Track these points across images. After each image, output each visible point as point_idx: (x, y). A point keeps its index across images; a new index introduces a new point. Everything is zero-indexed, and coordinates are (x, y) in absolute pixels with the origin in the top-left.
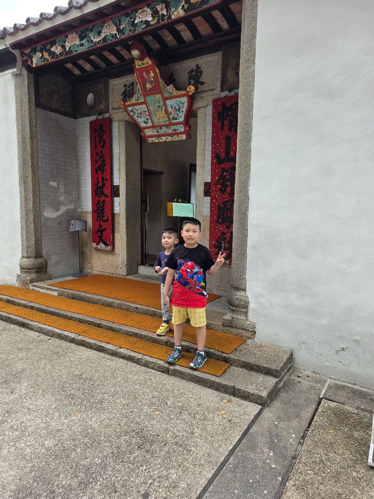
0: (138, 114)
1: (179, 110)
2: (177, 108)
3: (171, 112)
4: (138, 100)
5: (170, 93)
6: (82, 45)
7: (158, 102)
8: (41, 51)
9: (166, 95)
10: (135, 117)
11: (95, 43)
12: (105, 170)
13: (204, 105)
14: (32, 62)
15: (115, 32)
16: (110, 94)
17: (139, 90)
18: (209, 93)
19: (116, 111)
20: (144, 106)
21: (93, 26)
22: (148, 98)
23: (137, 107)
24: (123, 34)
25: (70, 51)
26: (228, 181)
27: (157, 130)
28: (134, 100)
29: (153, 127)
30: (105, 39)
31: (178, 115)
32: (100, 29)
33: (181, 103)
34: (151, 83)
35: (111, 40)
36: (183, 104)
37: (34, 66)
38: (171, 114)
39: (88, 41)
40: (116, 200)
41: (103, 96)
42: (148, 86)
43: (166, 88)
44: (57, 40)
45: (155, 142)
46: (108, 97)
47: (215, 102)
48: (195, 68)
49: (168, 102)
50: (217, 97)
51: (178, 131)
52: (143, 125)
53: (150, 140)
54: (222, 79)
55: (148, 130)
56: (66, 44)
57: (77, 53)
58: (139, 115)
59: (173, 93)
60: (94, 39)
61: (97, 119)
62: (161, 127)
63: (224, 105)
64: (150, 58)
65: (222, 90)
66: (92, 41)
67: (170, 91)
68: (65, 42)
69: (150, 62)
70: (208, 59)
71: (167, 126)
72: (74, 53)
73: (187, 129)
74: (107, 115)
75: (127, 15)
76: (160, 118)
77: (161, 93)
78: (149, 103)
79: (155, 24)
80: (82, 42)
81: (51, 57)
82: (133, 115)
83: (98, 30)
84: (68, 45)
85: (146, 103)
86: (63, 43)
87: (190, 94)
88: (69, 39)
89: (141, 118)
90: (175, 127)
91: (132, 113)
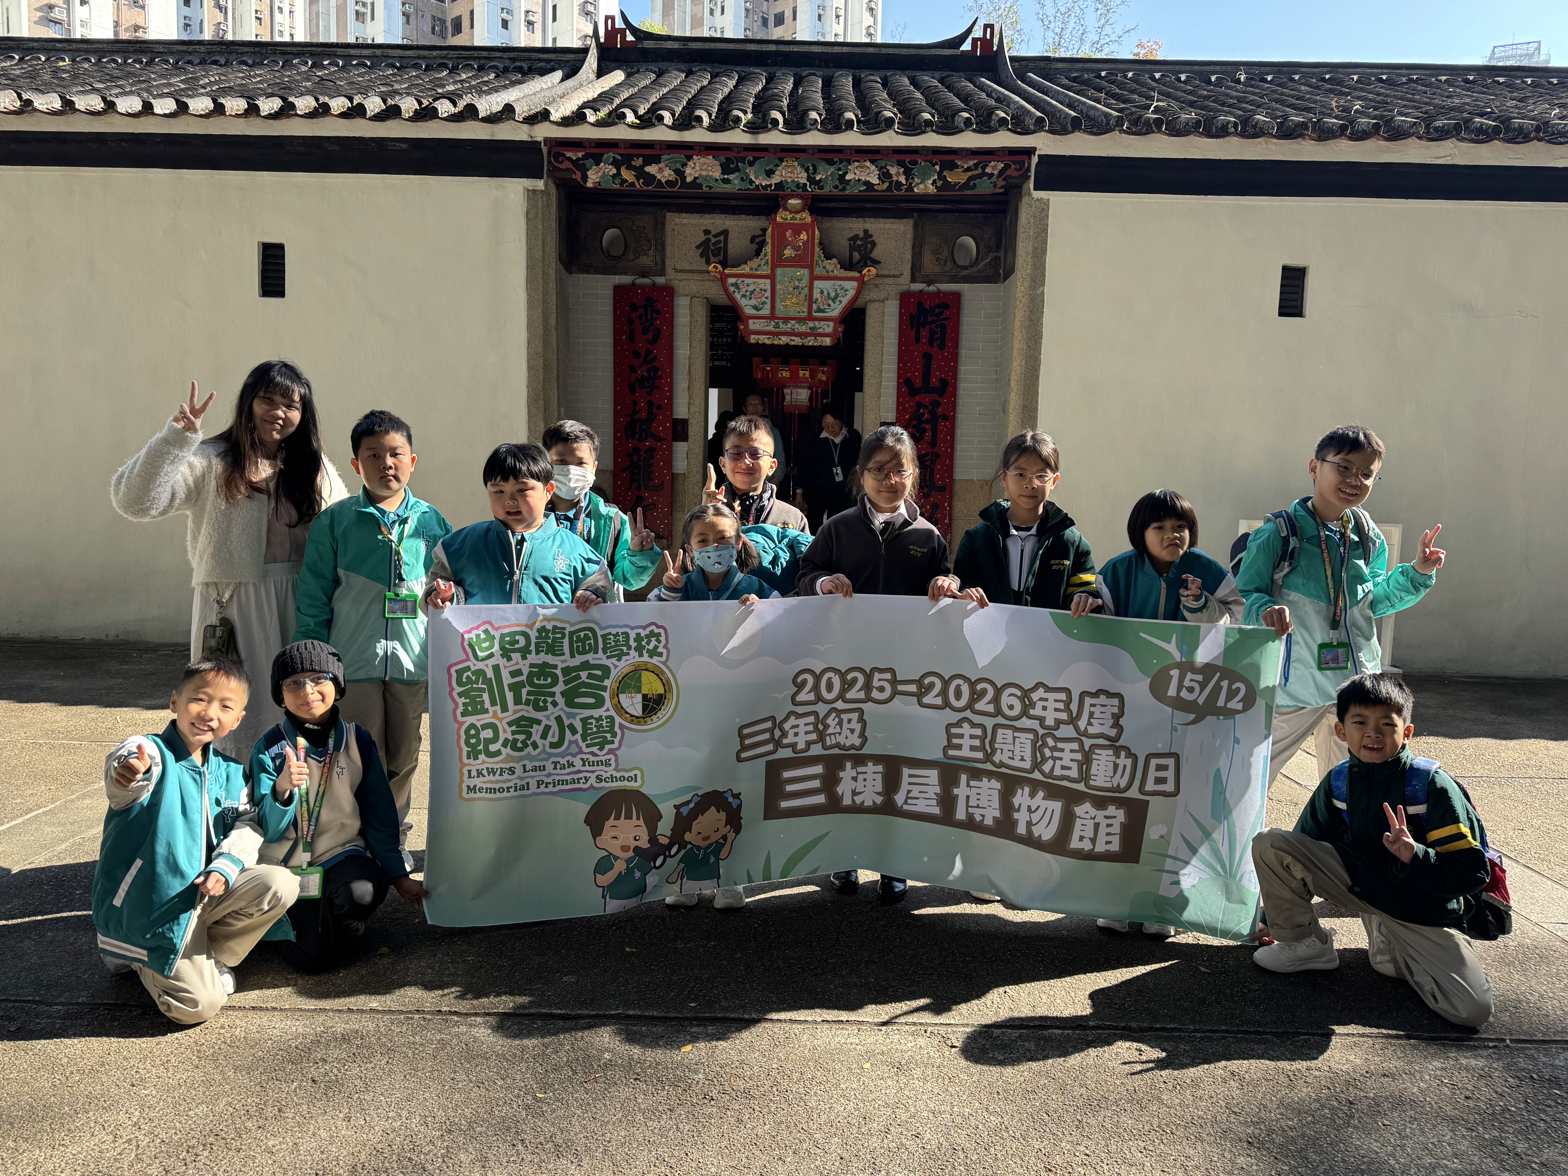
0: (747, 291)
1: (834, 300)
2: (833, 295)
3: (817, 299)
4: (756, 270)
5: (827, 271)
6: (727, 181)
7: (798, 280)
8: (616, 164)
9: (818, 271)
10: (737, 296)
11: (757, 186)
12: (658, 388)
13: (882, 297)
14: (585, 178)
15: (804, 181)
16: (668, 241)
17: (765, 255)
18: (891, 281)
19: (684, 276)
20: (768, 281)
21: (756, 159)
22: (779, 271)
23: (747, 281)
24: (821, 188)
25: (695, 183)
26: (927, 422)
27: (778, 323)
28: (748, 269)
29: (772, 317)
30: (780, 186)
31: (829, 305)
32: (771, 167)
33: (842, 288)
34: (796, 248)
35: (792, 191)
36: (846, 290)
37: (589, 184)
38: (815, 303)
39: (742, 179)
40: (680, 448)
41: (649, 241)
42: (788, 252)
43: (822, 261)
44: (664, 157)
45: (764, 344)
46: (663, 245)
47: (905, 298)
48: (861, 234)
49: (817, 283)
50: (905, 288)
51: (821, 330)
52: (749, 311)
53: (753, 339)
54: (913, 262)
55: (756, 321)
56: (688, 171)
57: (713, 190)
58: (748, 293)
59: (833, 271)
60: (756, 178)
61: (633, 284)
62: (786, 320)
63: (920, 304)
64: (812, 213)
65: (914, 280)
66: (751, 182)
67: (830, 268)
68: (684, 165)
69: (809, 219)
70: (887, 226)
71: (799, 320)
72: (705, 189)
73: (840, 329)
74: (660, 280)
75: (831, 163)
76: (791, 305)
77: (811, 268)
78: (778, 278)
79: (882, 191)
80: (726, 177)
81: (642, 181)
82: (734, 292)
83: (767, 169)
84: (690, 173)
85: (772, 277)
86: (678, 166)
87: (866, 279)
88: (695, 164)
89: (750, 298)
90: (817, 323)
91: (732, 289)
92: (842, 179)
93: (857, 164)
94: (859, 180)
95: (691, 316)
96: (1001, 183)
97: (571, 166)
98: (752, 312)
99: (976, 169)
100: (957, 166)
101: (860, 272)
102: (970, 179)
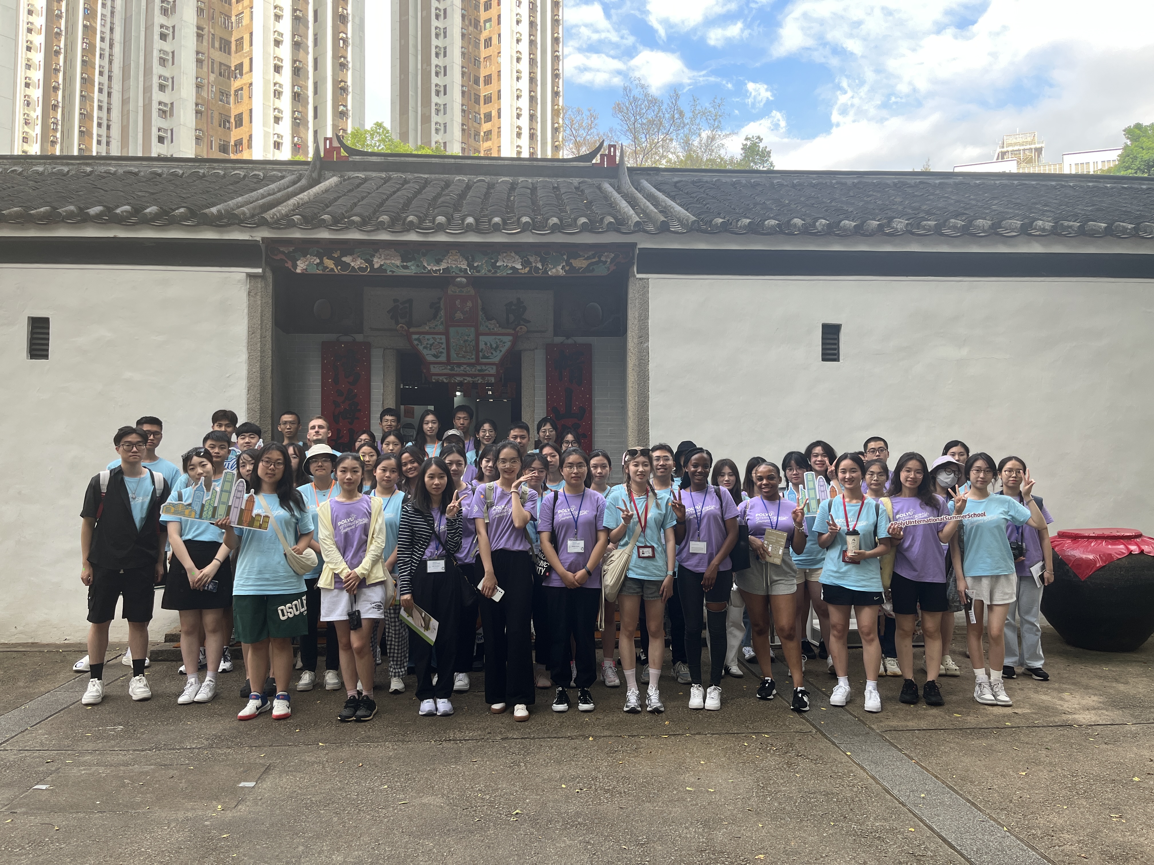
0: (427, 344)
1: (495, 350)
2: (494, 346)
3: (482, 350)
4: (434, 329)
5: (489, 329)
6: (406, 267)
7: (467, 335)
8: (320, 255)
9: (482, 329)
10: (420, 348)
11: (429, 271)
12: (358, 418)
13: (532, 347)
14: (295, 266)
16: (366, 308)
17: (441, 318)
18: (538, 335)
19: (378, 333)
20: (444, 337)
21: (428, 251)
22: (452, 330)
23: (427, 337)
24: (479, 272)
25: (381, 269)
27: (453, 367)
28: (427, 328)
29: (448, 362)
30: (446, 270)
31: (492, 354)
32: (439, 257)
33: (501, 341)
34: (464, 313)
35: (456, 274)
36: (504, 343)
37: (298, 271)
38: (481, 352)
39: (418, 266)
41: (350, 308)
42: (458, 316)
43: (485, 322)
44: (356, 252)
45: (443, 382)
46: (361, 311)
47: (549, 348)
48: (515, 301)
49: (481, 338)
50: (549, 340)
51: (487, 372)
52: (430, 359)
53: (434, 379)
54: (555, 321)
55: (436, 366)
56: (375, 260)
57: (395, 274)
58: (429, 346)
59: (493, 329)
60: (428, 265)
61: (338, 340)
63: (562, 353)
64: (474, 287)
65: (556, 334)
66: (425, 268)
67: (491, 327)
68: (374, 256)
69: (472, 292)
70: (533, 294)
71: (470, 365)
72: (390, 273)
73: (501, 371)
74: (359, 338)
75: (485, 254)
77: (476, 327)
78: (452, 335)
79: (525, 273)
80: (405, 264)
81: (339, 267)
82: (418, 344)
83: (437, 258)
84: (377, 262)
85: (447, 334)
86: (368, 257)
87: (519, 334)
88: (381, 255)
89: (431, 349)
90: (484, 367)
91: (416, 342)
92: (494, 265)
93: (505, 254)
94: (507, 266)
95: (384, 363)
96: (613, 268)
97: (284, 258)
98: (433, 359)
99: (594, 258)
100: (580, 256)
101: (514, 329)
102: (589, 265)
